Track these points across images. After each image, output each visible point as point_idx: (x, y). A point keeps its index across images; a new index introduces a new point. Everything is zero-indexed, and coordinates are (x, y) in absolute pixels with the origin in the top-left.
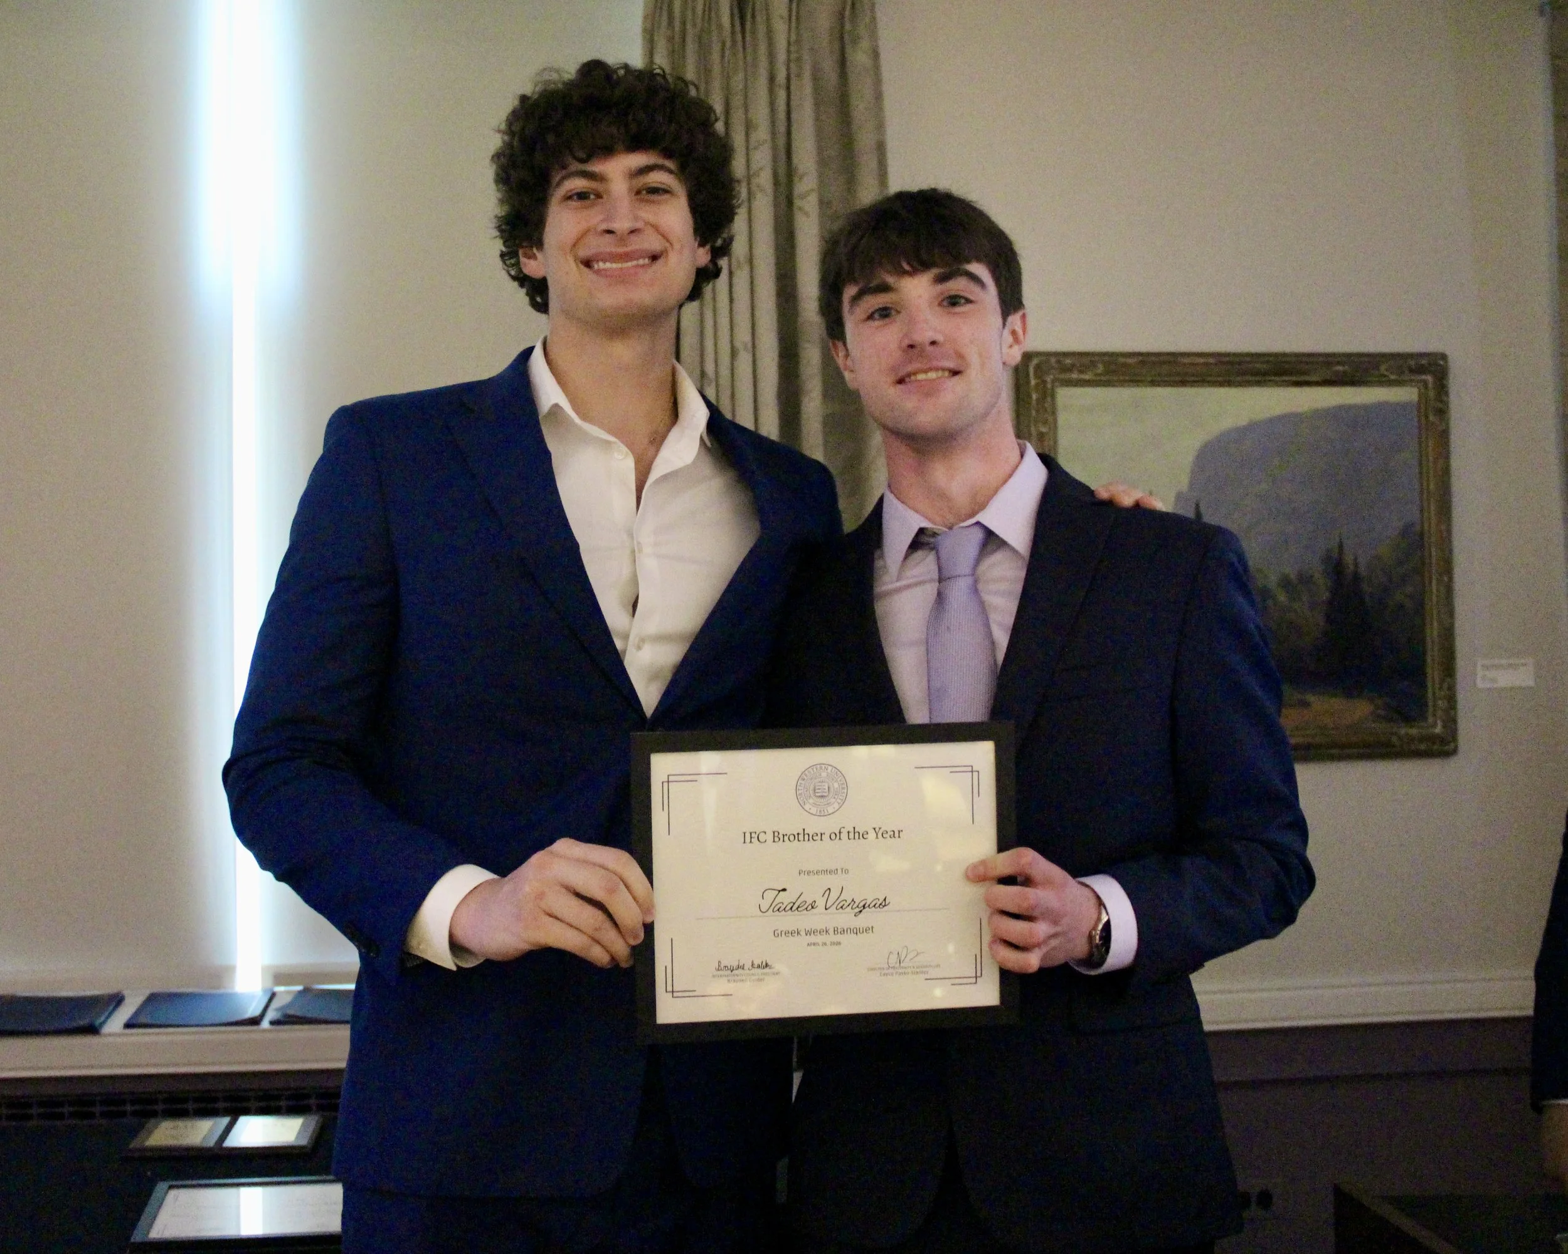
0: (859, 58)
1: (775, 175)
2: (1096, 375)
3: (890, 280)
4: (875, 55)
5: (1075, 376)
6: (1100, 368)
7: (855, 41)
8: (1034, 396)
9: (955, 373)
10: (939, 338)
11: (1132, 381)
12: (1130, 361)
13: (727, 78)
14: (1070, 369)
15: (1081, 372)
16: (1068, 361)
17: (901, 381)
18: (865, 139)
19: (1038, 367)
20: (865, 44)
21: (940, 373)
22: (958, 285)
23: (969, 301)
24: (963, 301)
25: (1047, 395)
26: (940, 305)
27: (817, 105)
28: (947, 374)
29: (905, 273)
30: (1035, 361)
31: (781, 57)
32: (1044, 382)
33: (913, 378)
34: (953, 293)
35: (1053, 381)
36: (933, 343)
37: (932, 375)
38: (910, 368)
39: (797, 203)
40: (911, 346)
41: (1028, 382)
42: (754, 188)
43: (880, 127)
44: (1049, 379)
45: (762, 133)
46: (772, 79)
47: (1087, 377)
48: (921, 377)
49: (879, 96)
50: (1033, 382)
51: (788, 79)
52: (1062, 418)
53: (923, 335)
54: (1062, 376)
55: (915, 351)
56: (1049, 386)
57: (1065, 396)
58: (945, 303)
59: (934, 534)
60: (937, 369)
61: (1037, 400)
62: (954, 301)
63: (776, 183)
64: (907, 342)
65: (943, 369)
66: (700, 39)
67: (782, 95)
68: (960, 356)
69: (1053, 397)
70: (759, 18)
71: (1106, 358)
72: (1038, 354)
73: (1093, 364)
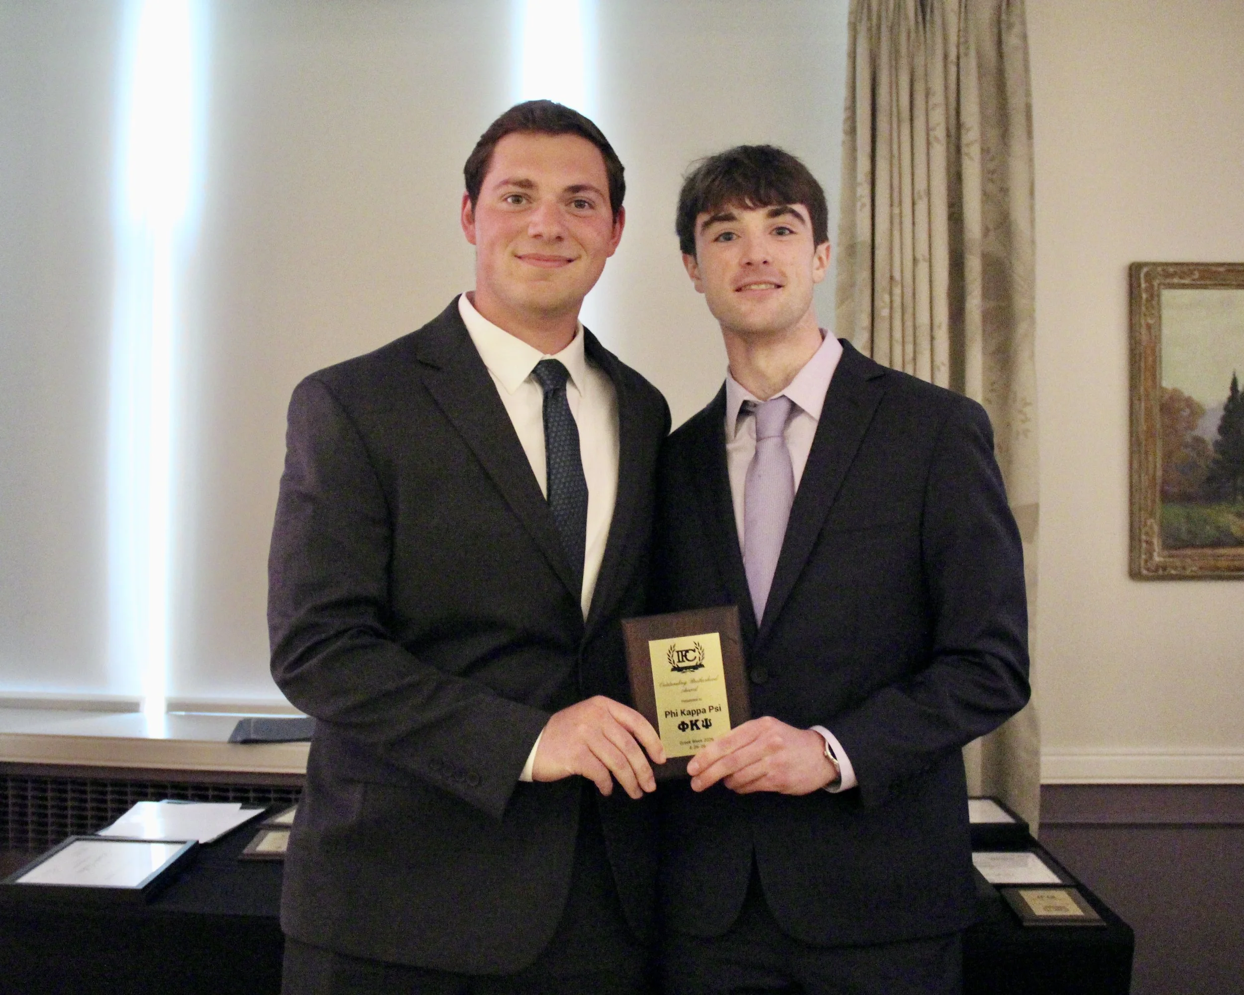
0: (1012, 41)
1: (948, 130)
2: (1194, 280)
3: (735, 212)
4: (1024, 37)
5: (1176, 280)
6: (1197, 275)
7: (1010, 26)
8: (1144, 296)
9: (779, 286)
10: (769, 259)
11: (1223, 285)
12: (1221, 269)
13: (911, 57)
14: (1172, 275)
15: (1181, 278)
16: (1171, 270)
17: (739, 290)
18: (1016, 102)
19: (1147, 274)
20: (1016, 30)
21: (769, 286)
22: (785, 220)
23: (791, 232)
24: (787, 232)
25: (1154, 296)
26: (770, 233)
27: (980, 77)
28: (773, 286)
29: (747, 208)
30: (1145, 270)
31: (953, 38)
32: (1152, 286)
33: (748, 287)
34: (781, 225)
35: (1159, 285)
36: (765, 262)
37: (763, 286)
38: (747, 280)
39: (964, 150)
40: (749, 264)
41: (1139, 286)
42: (931, 139)
43: (1028, 94)
44: (1156, 283)
45: (938, 98)
46: (946, 57)
47: (1187, 281)
48: (753, 287)
49: (1027, 69)
50: (1143, 285)
51: (958, 58)
52: (1166, 314)
53: (757, 256)
54: (1168, 281)
55: (752, 268)
56: (1156, 288)
57: (1167, 295)
58: (774, 232)
59: (755, 405)
60: (765, 283)
61: (1147, 300)
62: (780, 231)
63: (948, 135)
64: (746, 260)
65: (771, 283)
66: (891, 29)
67: (953, 69)
68: (783, 274)
69: (1159, 296)
70: (937, 13)
71: (1201, 268)
72: (1146, 264)
73: (1191, 273)
